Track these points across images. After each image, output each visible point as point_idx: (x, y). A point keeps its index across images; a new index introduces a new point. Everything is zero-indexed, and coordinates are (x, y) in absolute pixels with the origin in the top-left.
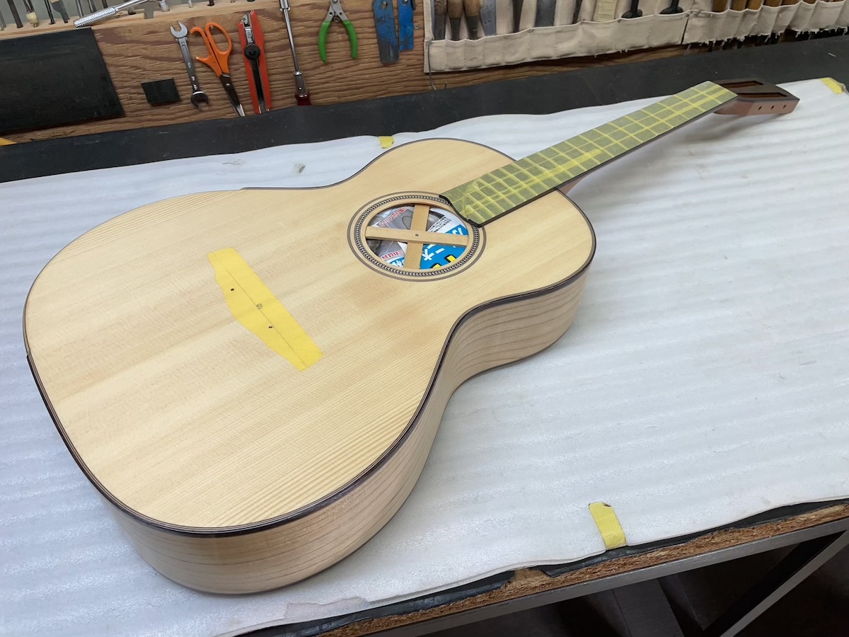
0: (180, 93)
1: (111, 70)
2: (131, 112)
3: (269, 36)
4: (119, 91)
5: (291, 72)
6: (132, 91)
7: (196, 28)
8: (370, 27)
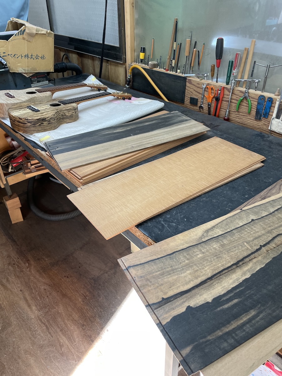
0: (198, 104)
1: (186, 91)
2: (186, 104)
3: (225, 96)
4: (185, 97)
5: (226, 110)
6: (188, 98)
7: (208, 86)
8: (256, 105)
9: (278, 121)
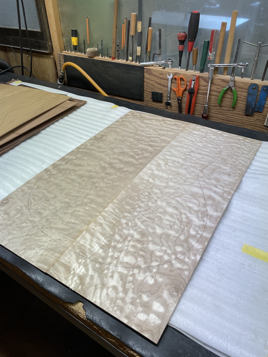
0: (164, 100)
1: (145, 84)
2: (146, 101)
3: (201, 88)
4: (145, 92)
5: (204, 105)
6: (149, 93)
7: (176, 77)
8: (245, 97)
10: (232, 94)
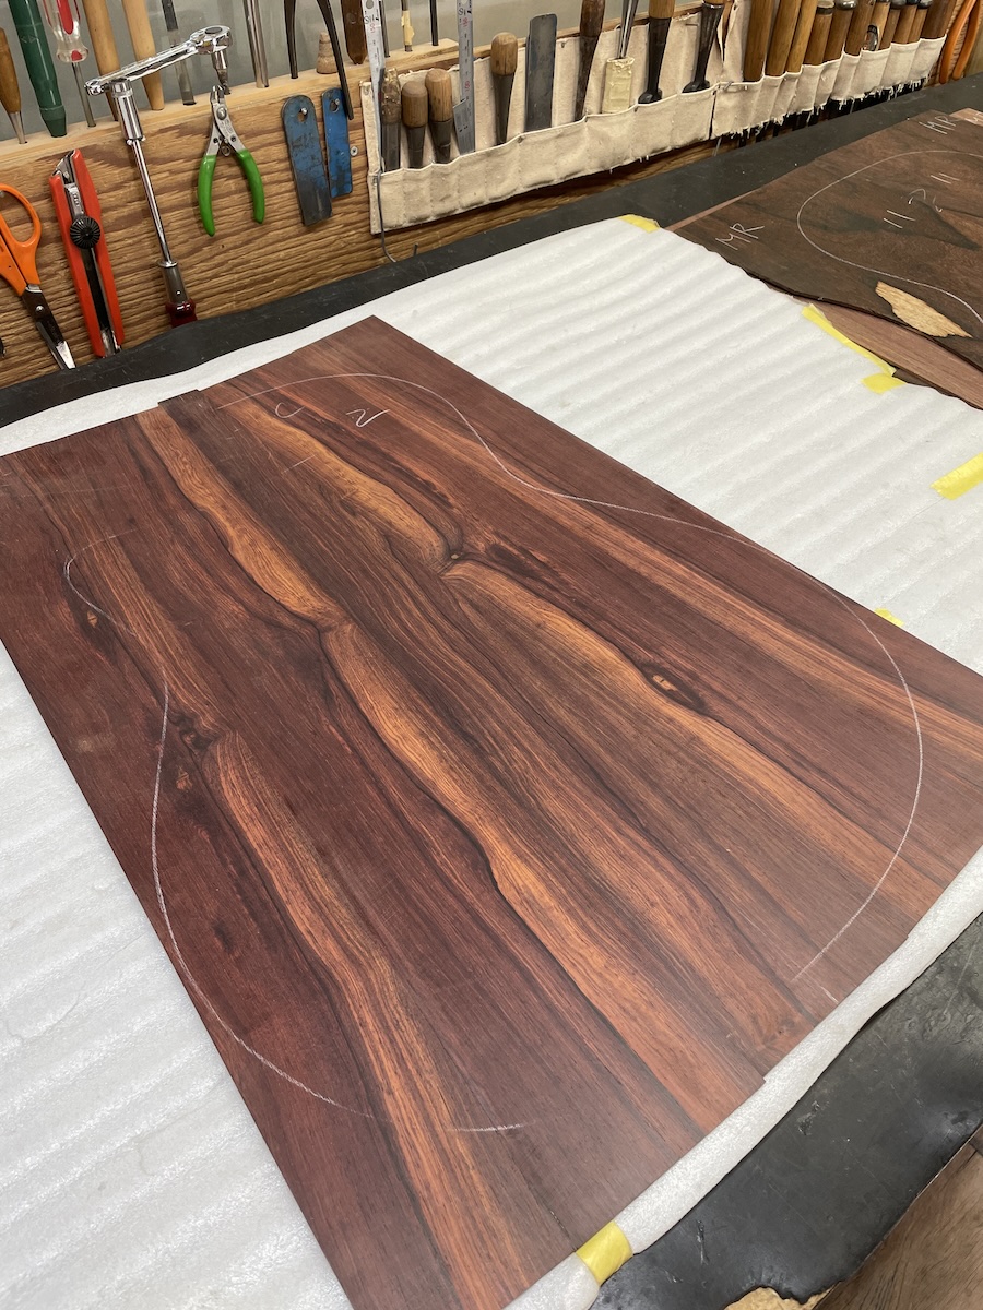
8: (280, 161)
9: (401, 177)
10: (235, 170)
